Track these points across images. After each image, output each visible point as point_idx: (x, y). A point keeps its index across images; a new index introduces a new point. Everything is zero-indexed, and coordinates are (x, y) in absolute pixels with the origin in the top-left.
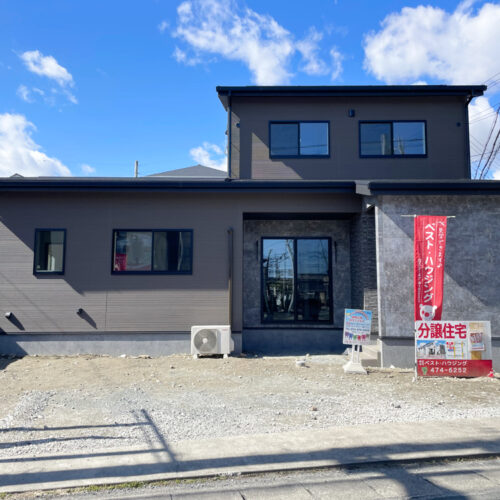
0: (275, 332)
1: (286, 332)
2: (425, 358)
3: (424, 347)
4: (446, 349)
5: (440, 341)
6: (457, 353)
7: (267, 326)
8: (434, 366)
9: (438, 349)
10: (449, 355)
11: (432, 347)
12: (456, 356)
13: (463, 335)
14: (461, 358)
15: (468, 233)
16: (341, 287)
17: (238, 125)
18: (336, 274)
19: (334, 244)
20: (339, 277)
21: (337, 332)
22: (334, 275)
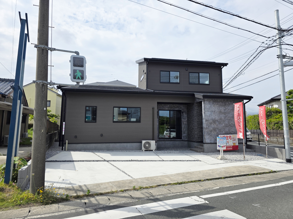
0: (163, 142)
1: (167, 142)
6: (229, 144)
7: (160, 140)
13: (231, 139)
14: (231, 145)
15: (229, 111)
16: (184, 127)
17: (150, 71)
18: (183, 122)
19: (182, 112)
20: (184, 123)
21: (183, 142)
22: (182, 123)
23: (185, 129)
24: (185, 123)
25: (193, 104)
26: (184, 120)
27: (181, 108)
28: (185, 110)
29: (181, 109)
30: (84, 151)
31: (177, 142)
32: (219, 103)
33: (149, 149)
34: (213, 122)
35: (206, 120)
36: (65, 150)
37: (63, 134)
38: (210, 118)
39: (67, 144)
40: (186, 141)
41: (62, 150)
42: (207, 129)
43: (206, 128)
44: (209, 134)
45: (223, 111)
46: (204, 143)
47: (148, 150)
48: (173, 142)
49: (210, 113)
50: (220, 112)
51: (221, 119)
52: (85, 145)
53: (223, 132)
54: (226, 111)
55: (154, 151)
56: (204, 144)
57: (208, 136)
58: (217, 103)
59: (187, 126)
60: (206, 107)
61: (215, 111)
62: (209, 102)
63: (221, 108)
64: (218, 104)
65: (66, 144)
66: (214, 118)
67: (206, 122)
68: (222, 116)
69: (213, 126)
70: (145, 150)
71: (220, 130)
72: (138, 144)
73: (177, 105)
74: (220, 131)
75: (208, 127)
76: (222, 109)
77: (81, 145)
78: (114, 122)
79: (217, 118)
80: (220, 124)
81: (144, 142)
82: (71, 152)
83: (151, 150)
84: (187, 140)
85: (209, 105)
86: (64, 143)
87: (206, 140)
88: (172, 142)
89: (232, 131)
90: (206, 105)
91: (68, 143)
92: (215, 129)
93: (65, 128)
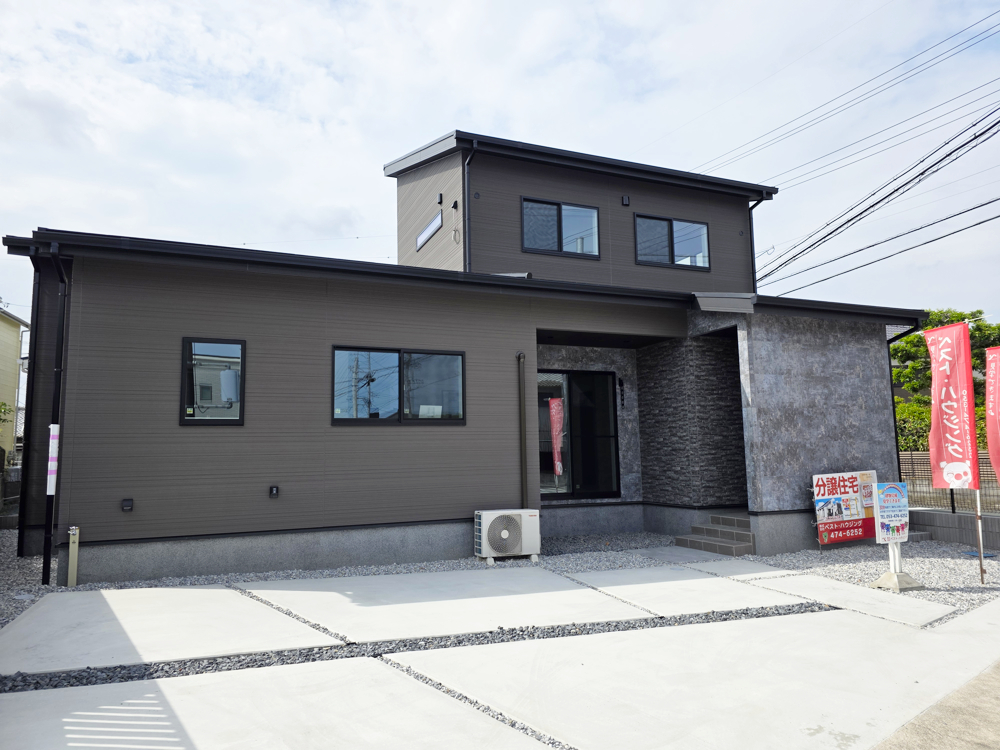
2: (825, 521)
3: (822, 508)
4: (843, 507)
5: (836, 499)
6: (854, 511)
8: (833, 530)
9: (835, 510)
10: (846, 516)
11: (830, 506)
12: (852, 515)
13: (855, 489)
14: (856, 517)
15: (840, 371)
16: (629, 443)
17: (477, 195)
18: (622, 424)
19: (617, 382)
20: (626, 429)
21: (624, 508)
22: (619, 426)
23: (630, 453)
24: (630, 426)
25: (675, 342)
26: (625, 414)
27: (613, 362)
28: (629, 372)
29: (612, 369)
30: (177, 581)
31: (602, 512)
32: (803, 338)
33: (516, 552)
34: (786, 418)
35: (760, 411)
36: (63, 582)
37: (51, 490)
38: (773, 401)
39: (74, 548)
40: (638, 503)
41: (46, 580)
42: (765, 451)
43: (762, 445)
44: (773, 474)
45: (817, 369)
46: (756, 514)
47: (508, 556)
48: (585, 509)
49: (771, 378)
50: (809, 375)
51: (812, 405)
52: (180, 549)
53: (821, 460)
54: (830, 370)
55: (535, 558)
56: (752, 519)
57: (771, 482)
58: (795, 338)
59: (639, 440)
60: (755, 350)
61: (789, 372)
62: (767, 330)
63: (810, 359)
64: (799, 341)
65: (66, 545)
66: (786, 399)
67: (759, 417)
68: (817, 393)
69: (787, 435)
70: (496, 559)
71: (813, 451)
72: (458, 529)
73: (599, 349)
74: (812, 459)
75: (766, 440)
76: (815, 360)
77: (159, 547)
78: (337, 422)
79: (799, 401)
80: (809, 426)
81: (488, 517)
82: (106, 593)
83: (524, 553)
84: (641, 500)
85: (769, 345)
86: (57, 540)
87: (764, 499)
88: (580, 510)
89: (854, 458)
90: (758, 344)
91: (82, 544)
92: (792, 451)
93: (60, 460)
